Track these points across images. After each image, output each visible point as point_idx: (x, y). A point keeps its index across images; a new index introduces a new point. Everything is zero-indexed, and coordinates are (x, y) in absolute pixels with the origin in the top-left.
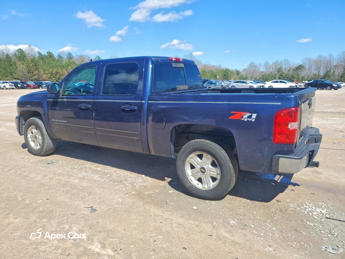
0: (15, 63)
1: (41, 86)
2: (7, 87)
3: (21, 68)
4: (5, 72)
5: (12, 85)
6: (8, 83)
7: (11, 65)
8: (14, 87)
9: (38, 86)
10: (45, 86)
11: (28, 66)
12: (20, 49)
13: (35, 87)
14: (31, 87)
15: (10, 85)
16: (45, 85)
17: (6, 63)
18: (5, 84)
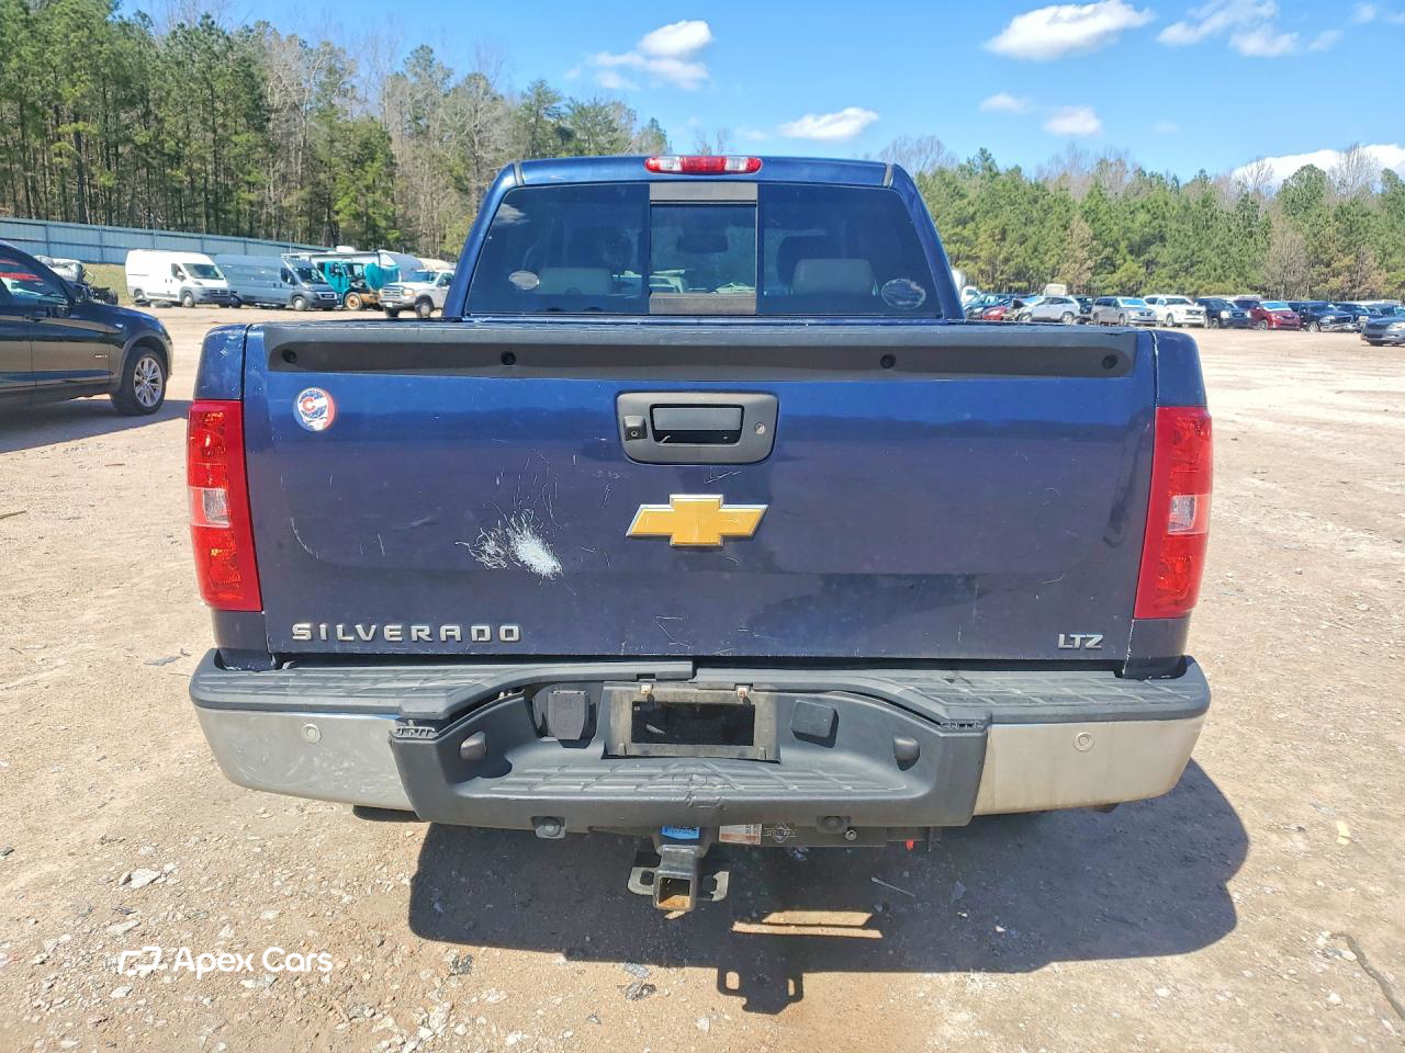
0: (1268, 224)
1: (1316, 319)
2: (1176, 321)
3: (1287, 242)
4: (1219, 262)
5: (1199, 313)
6: (1187, 303)
7: (1251, 234)
8: (1201, 319)
9: (1303, 320)
10: (1332, 322)
11: (1315, 235)
12: (1311, 168)
13: (1290, 322)
14: (1270, 322)
15: (1189, 312)
16: (1333, 318)
17: (1232, 227)
18: (1173, 308)
